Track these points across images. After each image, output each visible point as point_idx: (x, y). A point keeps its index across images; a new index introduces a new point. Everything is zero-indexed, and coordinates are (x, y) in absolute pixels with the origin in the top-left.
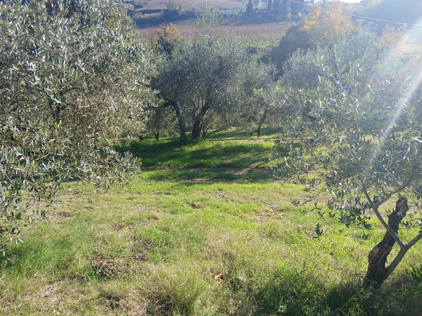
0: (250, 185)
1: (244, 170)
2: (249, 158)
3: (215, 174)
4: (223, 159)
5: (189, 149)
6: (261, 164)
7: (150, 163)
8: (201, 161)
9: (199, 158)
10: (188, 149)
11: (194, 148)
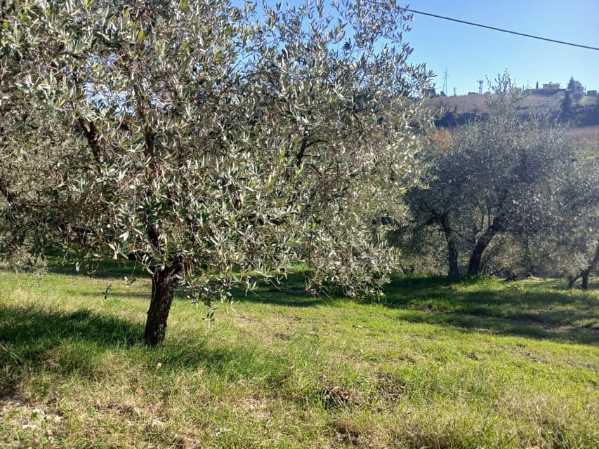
0: (577, 347)
1: (563, 328)
2: (571, 313)
3: (508, 326)
4: (523, 309)
5: (464, 288)
6: (595, 323)
7: (401, 300)
8: (484, 306)
9: (480, 302)
10: (461, 288)
11: (472, 288)
